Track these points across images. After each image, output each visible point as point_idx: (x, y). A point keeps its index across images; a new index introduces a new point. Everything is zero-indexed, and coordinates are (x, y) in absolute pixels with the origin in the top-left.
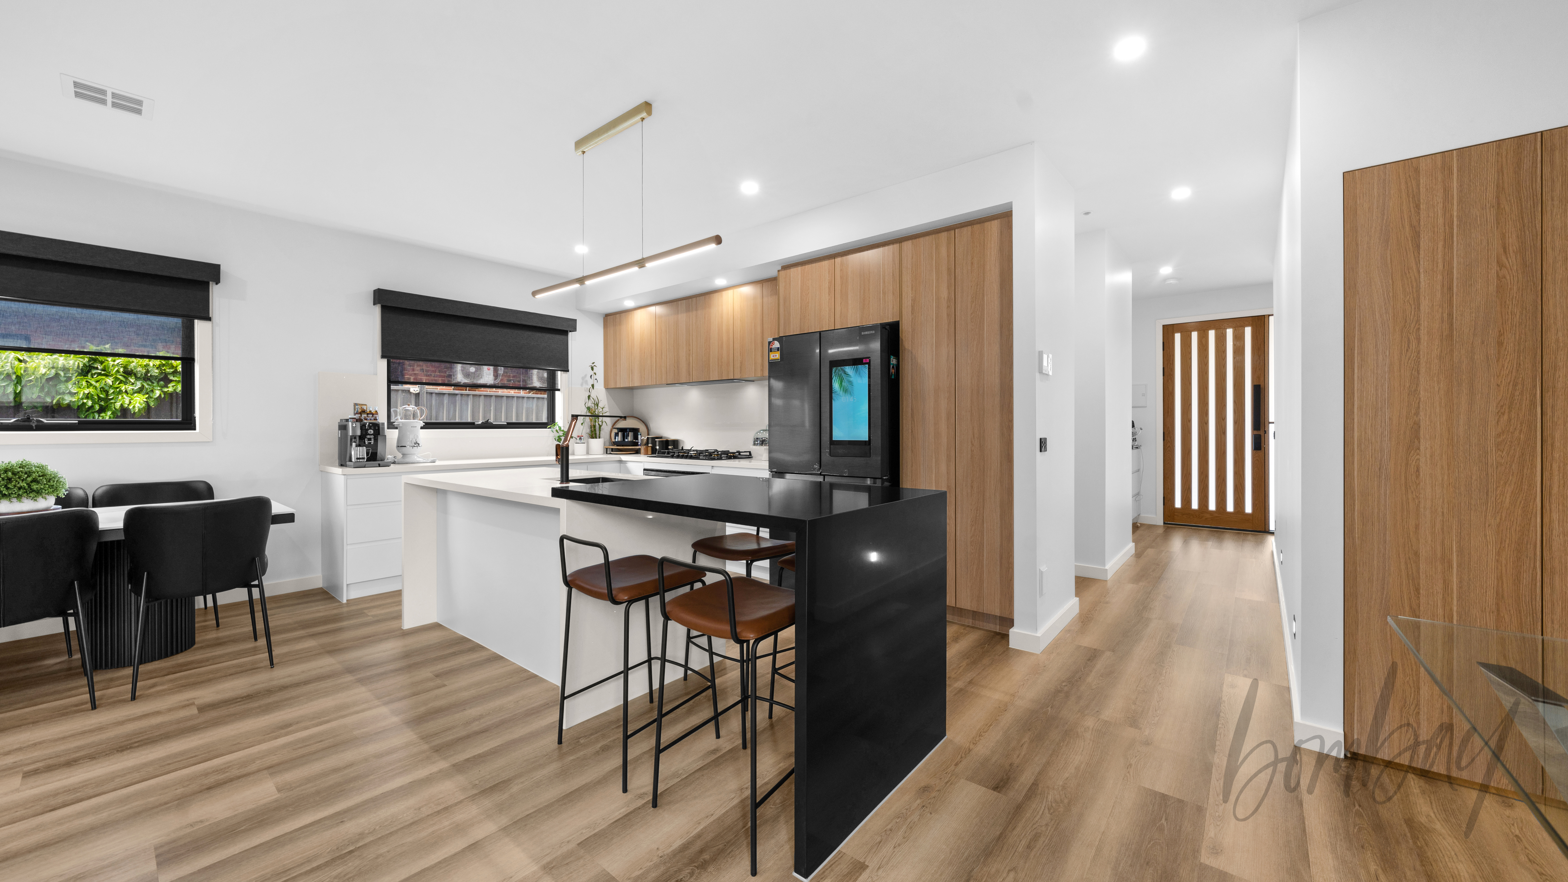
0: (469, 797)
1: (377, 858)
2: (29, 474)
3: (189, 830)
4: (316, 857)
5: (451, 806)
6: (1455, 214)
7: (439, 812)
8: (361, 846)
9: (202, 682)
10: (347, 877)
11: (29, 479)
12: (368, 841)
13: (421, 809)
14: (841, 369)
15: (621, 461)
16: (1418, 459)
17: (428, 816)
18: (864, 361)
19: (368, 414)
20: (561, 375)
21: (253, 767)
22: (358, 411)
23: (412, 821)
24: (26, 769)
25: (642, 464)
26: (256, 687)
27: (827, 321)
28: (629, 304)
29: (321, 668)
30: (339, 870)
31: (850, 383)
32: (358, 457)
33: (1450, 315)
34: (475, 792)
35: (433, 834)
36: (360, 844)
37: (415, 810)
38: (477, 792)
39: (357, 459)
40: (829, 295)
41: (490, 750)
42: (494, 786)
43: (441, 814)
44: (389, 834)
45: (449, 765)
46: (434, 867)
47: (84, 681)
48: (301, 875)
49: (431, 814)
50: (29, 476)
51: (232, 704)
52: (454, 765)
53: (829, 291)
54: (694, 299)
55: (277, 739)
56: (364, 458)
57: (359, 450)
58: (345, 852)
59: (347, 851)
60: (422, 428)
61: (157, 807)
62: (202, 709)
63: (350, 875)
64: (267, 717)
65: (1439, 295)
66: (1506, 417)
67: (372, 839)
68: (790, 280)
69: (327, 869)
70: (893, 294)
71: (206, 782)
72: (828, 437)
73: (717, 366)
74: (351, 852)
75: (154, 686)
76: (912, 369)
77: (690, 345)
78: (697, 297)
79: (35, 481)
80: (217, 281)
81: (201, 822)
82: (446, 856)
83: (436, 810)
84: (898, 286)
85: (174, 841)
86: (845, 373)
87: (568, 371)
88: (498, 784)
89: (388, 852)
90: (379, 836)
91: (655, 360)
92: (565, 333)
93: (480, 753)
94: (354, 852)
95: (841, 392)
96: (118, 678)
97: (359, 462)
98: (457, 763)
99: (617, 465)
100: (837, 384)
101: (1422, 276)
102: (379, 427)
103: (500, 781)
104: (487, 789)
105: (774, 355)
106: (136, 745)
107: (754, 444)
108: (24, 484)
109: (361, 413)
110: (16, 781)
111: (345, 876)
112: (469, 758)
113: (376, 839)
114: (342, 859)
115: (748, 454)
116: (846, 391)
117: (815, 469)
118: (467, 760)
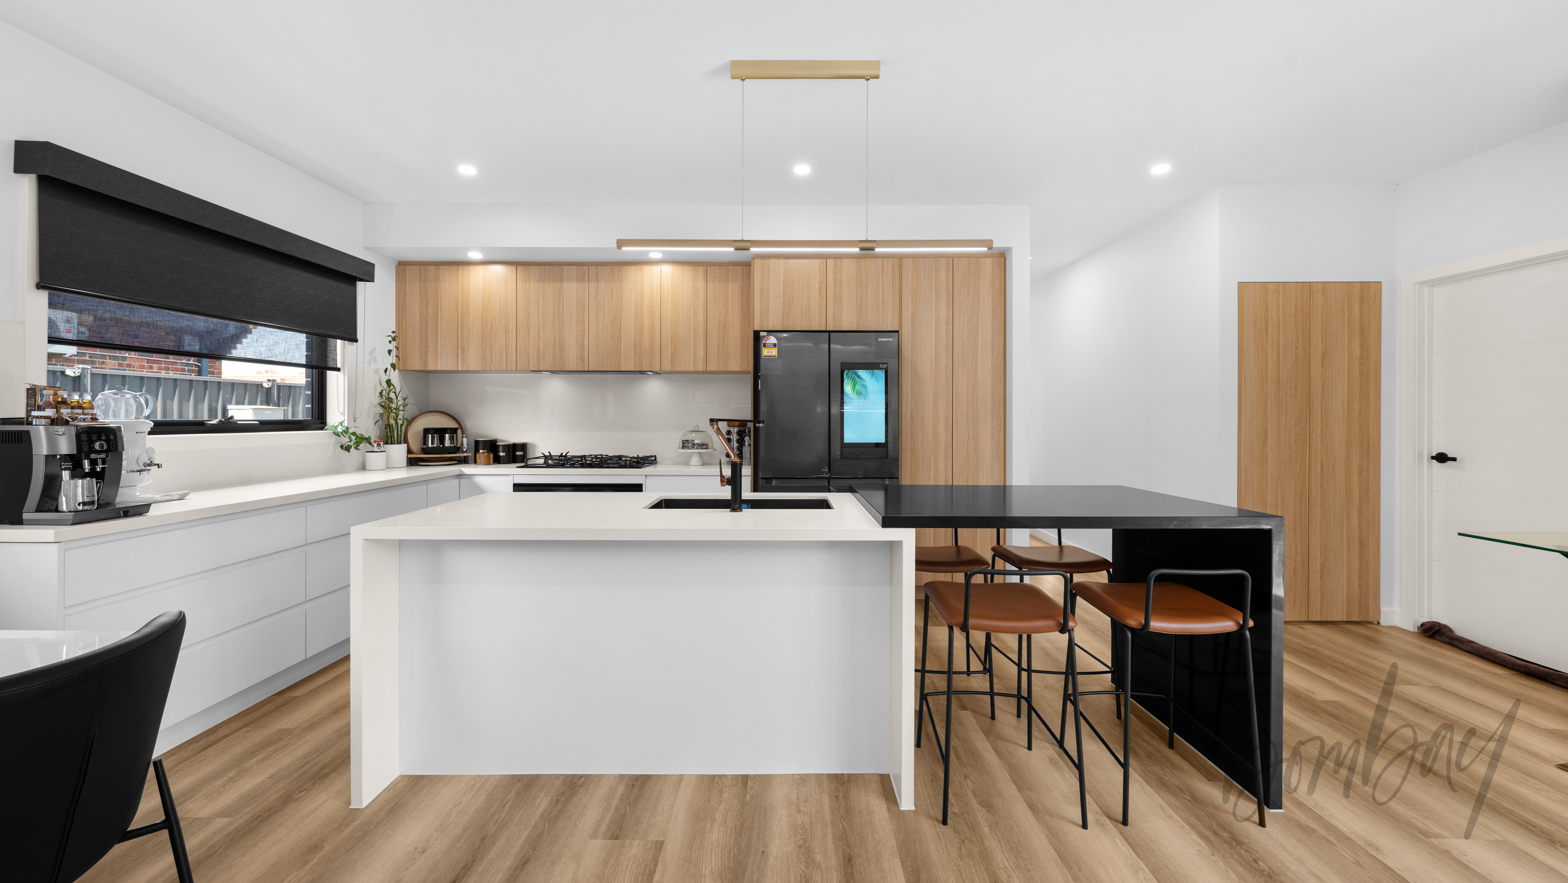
6: (1281, 317)
14: (854, 372)
15: (460, 476)
16: (1267, 450)
18: (881, 366)
19: (72, 408)
20: (344, 346)
25: (511, 478)
27: (818, 321)
28: (475, 255)
31: (864, 386)
32: (85, 500)
33: (1279, 371)
39: (81, 504)
40: (820, 295)
53: (820, 291)
54: (593, 269)
56: (94, 503)
57: (81, 486)
60: (150, 433)
65: (1275, 360)
66: (1298, 427)
68: (769, 271)
70: (893, 305)
72: (839, 439)
73: (633, 354)
76: (912, 377)
77: (584, 324)
78: (598, 266)
84: (898, 298)
86: (859, 377)
87: (356, 341)
91: (514, 338)
92: (351, 280)
95: (855, 395)
97: (84, 510)
99: (456, 482)
100: (849, 387)
101: (1269, 348)
102: (115, 435)
105: (769, 351)
107: (683, 447)
109: (55, 407)
115: (653, 458)
116: (859, 394)
117: (822, 473)
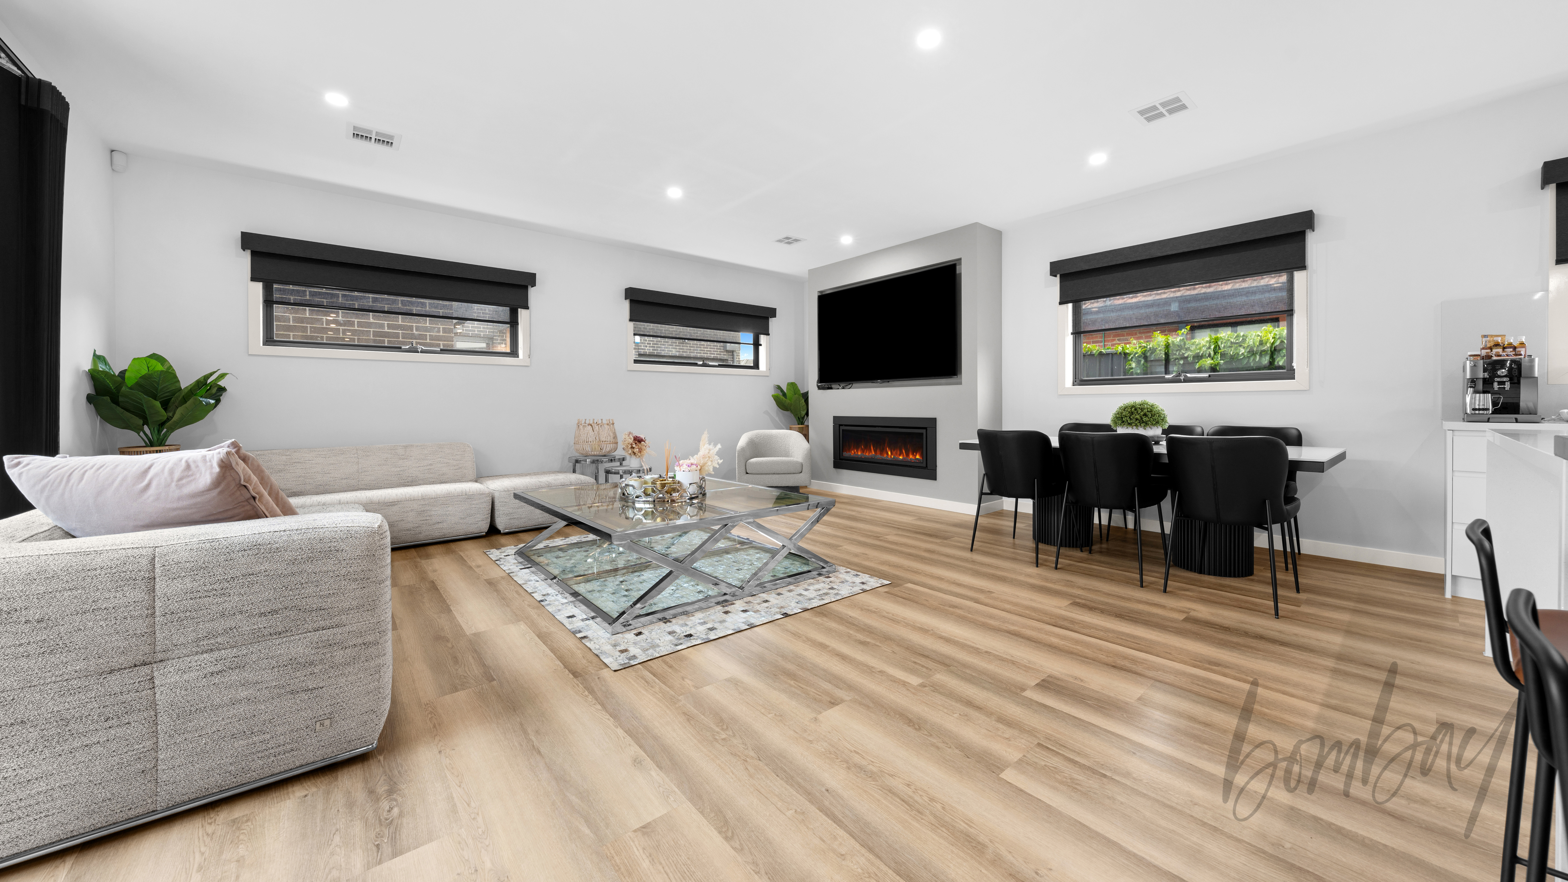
0: (1254, 846)
1: (1109, 798)
2: (1142, 410)
3: (1071, 680)
4: (1086, 756)
5: (1222, 833)
7: (1204, 824)
8: (1115, 779)
9: (1216, 603)
10: (1076, 786)
11: (1142, 413)
12: (1124, 782)
13: (1196, 806)
17: (1192, 816)
19: (1504, 348)
21: (1151, 674)
22: (1486, 345)
23: (1174, 805)
24: (1077, 600)
26: (1244, 625)
29: (1317, 640)
30: (1080, 778)
32: (1477, 407)
34: (1269, 849)
35: (1170, 832)
36: (1117, 778)
37: (1191, 801)
38: (1271, 852)
39: (1474, 409)
41: (1364, 838)
42: (1300, 869)
43: (1204, 828)
44: (1143, 793)
45: (1290, 803)
46: (1126, 852)
47: (1163, 570)
48: (1063, 755)
49: (1196, 819)
50: (1142, 411)
51: (1208, 626)
52: (1292, 808)
55: (1195, 667)
56: (1487, 409)
57: (1477, 398)
58: (1102, 771)
59: (1104, 772)
61: (1081, 656)
62: (1188, 619)
63: (1079, 787)
64: (1214, 649)
67: (1128, 784)
69: (1077, 769)
71: (1118, 662)
74: (1105, 776)
75: (1187, 590)
79: (1145, 415)
80: (1312, 228)
81: (1082, 681)
82: (1148, 858)
83: (1206, 820)
85: (1058, 679)
88: (1308, 872)
89: (1122, 803)
90: (1136, 787)
93: (1344, 829)
94: (1105, 777)
96: (1179, 576)
97: (1479, 414)
98: (1300, 810)
102: (1523, 365)
103: (1316, 873)
104: (1287, 862)
106: (1127, 618)
108: (1138, 417)
109: (1491, 349)
110: (1065, 603)
111: (1077, 784)
112: (1321, 819)
113: (1130, 787)
114: (1094, 773)
118: (1317, 819)
